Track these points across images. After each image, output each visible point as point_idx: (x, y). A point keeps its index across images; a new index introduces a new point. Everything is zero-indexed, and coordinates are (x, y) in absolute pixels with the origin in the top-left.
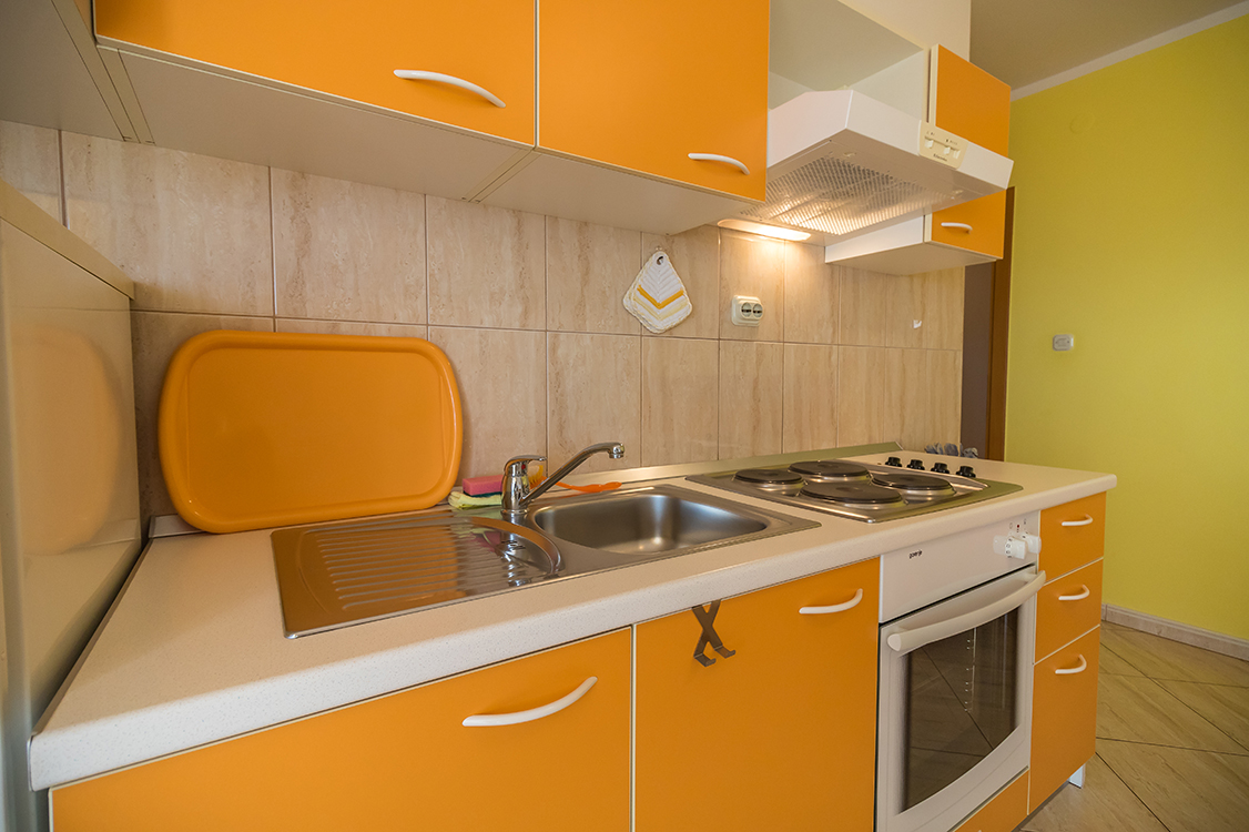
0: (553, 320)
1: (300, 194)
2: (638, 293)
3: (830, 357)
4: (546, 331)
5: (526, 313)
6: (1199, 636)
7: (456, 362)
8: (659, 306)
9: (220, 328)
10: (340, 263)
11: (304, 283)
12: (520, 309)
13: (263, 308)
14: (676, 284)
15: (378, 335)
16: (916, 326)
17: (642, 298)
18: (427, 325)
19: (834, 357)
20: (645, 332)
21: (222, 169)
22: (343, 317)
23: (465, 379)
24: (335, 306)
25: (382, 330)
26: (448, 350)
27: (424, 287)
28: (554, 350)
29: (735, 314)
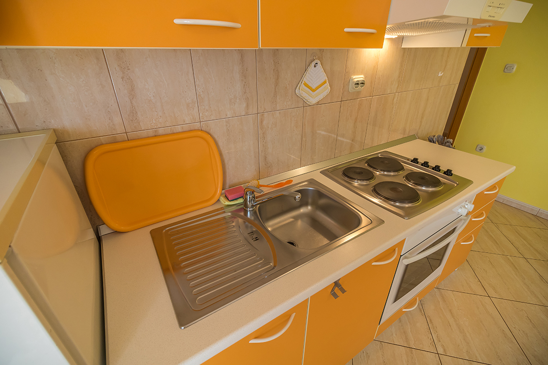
0: (261, 107)
1: (123, 63)
2: (304, 86)
3: (393, 99)
4: (258, 113)
5: (248, 106)
6: (518, 204)
7: (216, 137)
8: (313, 91)
9: (102, 144)
10: (152, 98)
11: (136, 112)
12: (244, 105)
13: (120, 129)
14: (324, 77)
15: (177, 132)
16: (440, 75)
17: (305, 88)
18: (200, 122)
19: (395, 100)
20: (305, 105)
21: (77, 55)
22: (159, 126)
23: (220, 144)
24: (154, 122)
25: (179, 129)
26: (211, 132)
27: (196, 103)
28: (262, 122)
29: (351, 87)
